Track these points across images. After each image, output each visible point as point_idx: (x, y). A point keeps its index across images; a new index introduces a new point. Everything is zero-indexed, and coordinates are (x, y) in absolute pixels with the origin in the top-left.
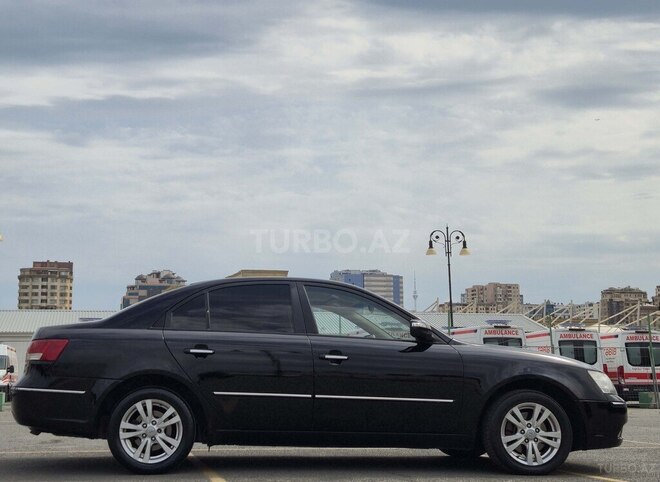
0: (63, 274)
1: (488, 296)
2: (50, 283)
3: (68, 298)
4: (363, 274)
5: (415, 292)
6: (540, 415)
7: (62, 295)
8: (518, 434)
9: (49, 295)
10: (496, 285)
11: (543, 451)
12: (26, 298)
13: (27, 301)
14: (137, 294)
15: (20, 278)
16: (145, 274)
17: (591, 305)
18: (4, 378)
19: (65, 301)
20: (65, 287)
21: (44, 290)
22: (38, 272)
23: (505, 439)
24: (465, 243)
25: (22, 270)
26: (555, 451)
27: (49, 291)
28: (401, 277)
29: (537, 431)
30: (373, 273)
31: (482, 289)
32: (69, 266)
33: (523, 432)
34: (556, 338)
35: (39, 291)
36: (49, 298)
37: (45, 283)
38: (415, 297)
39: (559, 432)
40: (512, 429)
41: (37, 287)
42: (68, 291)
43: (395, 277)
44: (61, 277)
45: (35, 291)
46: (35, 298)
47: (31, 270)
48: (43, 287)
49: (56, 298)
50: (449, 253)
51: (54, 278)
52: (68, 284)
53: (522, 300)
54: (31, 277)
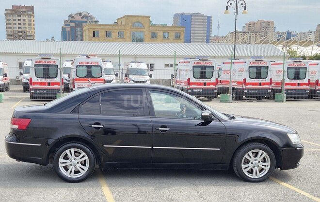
0: (29, 13)
1: (257, 27)
2: (22, 18)
3: (32, 26)
4: (191, 15)
5: (219, 25)
6: (262, 155)
7: (29, 25)
8: (250, 164)
9: (22, 24)
10: (262, 22)
11: (260, 171)
12: (10, 26)
13: (11, 28)
14: (69, 25)
15: (6, 14)
16: (73, 14)
17: (311, 32)
18: (2, 80)
19: (31, 28)
20: (31, 20)
21: (19, 22)
22: (15, 11)
23: (243, 166)
24: (245, 7)
25: (6, 10)
26: (267, 171)
27: (22, 22)
28: (212, 17)
29: (259, 162)
30: (197, 15)
31: (254, 23)
32: (32, 8)
33: (252, 163)
34: (286, 66)
35: (17, 22)
36: (22, 26)
37: (19, 18)
38: (218, 28)
39: (270, 163)
40: (247, 162)
41: (15, 20)
42: (32, 23)
43: (208, 17)
44: (28, 15)
45: (14, 22)
46: (15, 26)
47: (11, 10)
48: (19, 20)
49: (26, 26)
50: (236, 13)
51: (24, 15)
52: (32, 18)
53: (275, 30)
54: (11, 14)
